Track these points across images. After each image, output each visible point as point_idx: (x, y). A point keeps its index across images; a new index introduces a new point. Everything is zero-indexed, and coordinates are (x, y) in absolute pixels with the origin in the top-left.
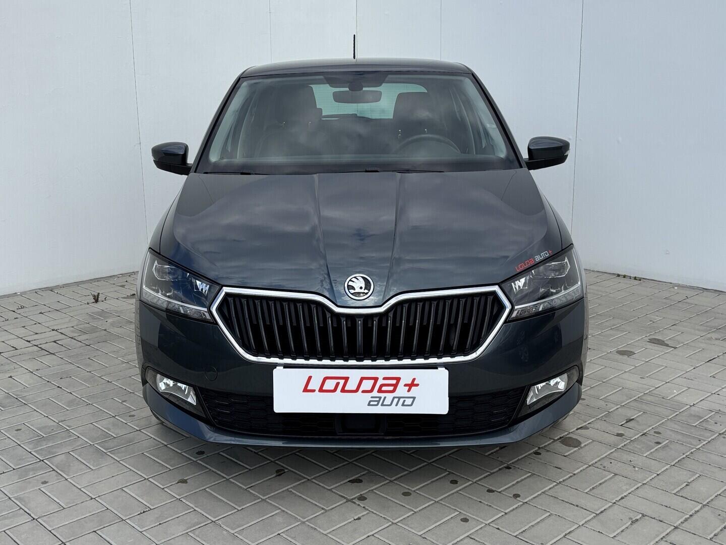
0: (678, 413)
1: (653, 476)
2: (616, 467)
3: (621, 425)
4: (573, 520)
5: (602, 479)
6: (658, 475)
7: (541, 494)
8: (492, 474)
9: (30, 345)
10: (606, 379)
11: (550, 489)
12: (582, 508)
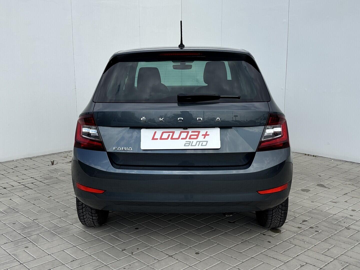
0: (327, 218)
1: (313, 246)
2: (296, 242)
3: (300, 223)
4: (274, 265)
5: (289, 247)
6: (315, 245)
7: (260, 254)
8: (238, 244)
9: (20, 184)
10: (295, 202)
11: (264, 251)
12: (279, 260)
